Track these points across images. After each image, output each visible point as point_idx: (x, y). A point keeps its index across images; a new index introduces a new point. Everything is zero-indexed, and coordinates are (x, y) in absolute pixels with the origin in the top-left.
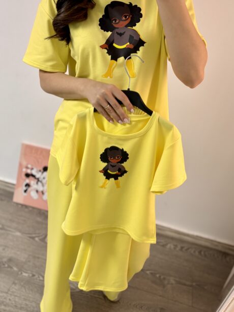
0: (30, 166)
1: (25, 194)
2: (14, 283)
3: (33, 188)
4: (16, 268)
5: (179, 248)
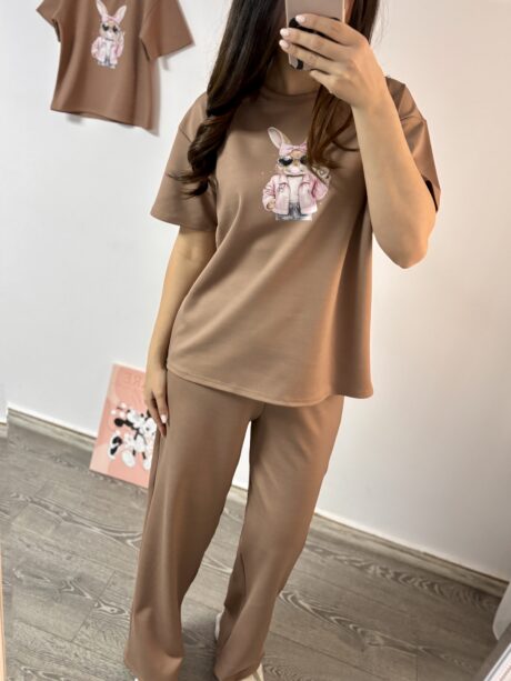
0: (124, 406)
1: (113, 457)
2: (85, 624)
3: (126, 446)
4: (91, 595)
5: (392, 575)
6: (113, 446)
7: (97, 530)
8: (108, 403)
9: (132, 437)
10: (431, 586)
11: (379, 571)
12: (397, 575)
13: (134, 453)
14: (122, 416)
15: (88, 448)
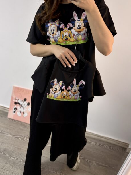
0: (17, 98)
1: (14, 114)
3: (18, 110)
4: (8, 154)
5: (98, 144)
6: (14, 110)
7: (10, 135)
8: (12, 98)
9: (20, 107)
10: (110, 147)
11: (94, 144)
12: (100, 144)
13: (21, 112)
14: (16, 101)
15: (7, 111)
